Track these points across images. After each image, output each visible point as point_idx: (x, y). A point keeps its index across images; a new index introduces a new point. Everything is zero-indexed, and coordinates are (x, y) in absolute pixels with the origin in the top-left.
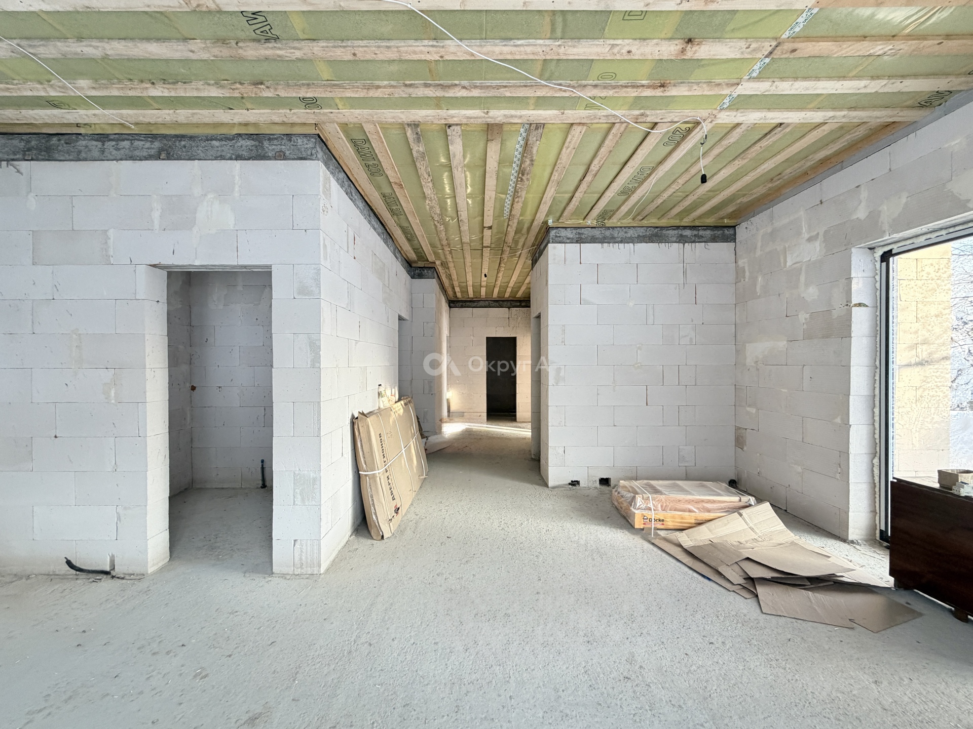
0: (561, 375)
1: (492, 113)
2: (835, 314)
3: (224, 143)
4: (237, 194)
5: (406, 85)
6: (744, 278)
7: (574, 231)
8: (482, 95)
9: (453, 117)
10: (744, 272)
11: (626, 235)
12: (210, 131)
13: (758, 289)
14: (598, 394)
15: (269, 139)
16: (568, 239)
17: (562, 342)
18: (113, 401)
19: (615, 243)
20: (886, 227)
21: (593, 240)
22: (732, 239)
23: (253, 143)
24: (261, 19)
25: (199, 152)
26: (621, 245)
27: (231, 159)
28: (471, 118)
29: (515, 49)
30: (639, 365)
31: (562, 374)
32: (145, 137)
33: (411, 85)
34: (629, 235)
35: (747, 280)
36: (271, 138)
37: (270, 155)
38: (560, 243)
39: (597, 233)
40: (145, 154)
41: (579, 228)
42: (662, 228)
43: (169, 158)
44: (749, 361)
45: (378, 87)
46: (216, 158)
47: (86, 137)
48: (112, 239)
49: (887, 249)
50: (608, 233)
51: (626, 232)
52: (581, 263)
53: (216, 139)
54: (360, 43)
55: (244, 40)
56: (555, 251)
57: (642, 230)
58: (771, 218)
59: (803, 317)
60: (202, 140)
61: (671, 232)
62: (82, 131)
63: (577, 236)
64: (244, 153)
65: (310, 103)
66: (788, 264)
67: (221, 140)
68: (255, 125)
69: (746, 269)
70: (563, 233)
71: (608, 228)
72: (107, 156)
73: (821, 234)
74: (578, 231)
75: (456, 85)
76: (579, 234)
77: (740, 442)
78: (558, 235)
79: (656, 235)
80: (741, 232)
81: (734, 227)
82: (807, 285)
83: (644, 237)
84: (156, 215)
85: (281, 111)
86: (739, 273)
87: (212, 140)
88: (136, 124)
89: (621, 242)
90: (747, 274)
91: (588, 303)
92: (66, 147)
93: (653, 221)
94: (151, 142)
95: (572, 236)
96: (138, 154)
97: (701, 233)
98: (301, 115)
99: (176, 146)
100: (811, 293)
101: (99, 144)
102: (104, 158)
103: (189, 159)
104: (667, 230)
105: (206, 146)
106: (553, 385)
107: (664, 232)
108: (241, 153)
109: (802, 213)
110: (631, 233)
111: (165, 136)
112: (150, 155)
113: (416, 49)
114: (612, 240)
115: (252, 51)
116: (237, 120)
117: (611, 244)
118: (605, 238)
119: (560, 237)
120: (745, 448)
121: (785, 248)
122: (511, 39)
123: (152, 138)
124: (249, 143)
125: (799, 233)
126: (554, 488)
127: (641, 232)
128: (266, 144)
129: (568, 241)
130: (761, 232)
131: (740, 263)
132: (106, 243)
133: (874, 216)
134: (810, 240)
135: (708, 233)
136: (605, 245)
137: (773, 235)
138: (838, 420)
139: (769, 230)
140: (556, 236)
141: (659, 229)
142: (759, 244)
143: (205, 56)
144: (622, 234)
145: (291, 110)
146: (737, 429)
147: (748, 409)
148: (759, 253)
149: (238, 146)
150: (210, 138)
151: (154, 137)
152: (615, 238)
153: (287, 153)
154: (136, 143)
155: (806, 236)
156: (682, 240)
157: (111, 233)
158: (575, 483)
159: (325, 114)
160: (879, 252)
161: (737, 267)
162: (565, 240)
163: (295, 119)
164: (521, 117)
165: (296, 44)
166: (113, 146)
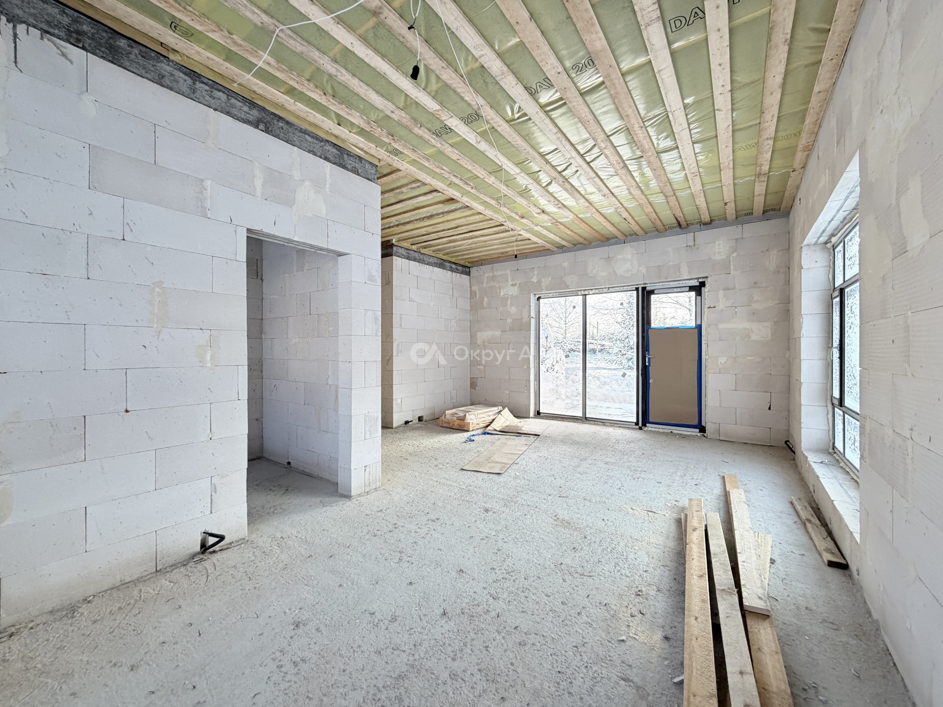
0: (399, 348)
2: (524, 320)
3: (315, 141)
4: (328, 190)
6: (476, 297)
7: (406, 251)
10: (476, 293)
12: (304, 126)
13: (485, 303)
15: (347, 154)
16: (403, 255)
17: (400, 326)
18: (209, 365)
19: (425, 264)
20: (544, 288)
21: (415, 260)
22: (469, 274)
23: (337, 152)
25: (295, 139)
26: (427, 266)
27: (321, 157)
32: (242, 100)
35: (477, 298)
36: (349, 154)
37: (349, 167)
38: (398, 257)
39: (417, 255)
40: (243, 116)
41: (408, 249)
43: (267, 131)
44: (479, 342)
46: (309, 152)
47: (171, 63)
48: (209, 190)
49: (539, 296)
50: (421, 257)
52: (409, 274)
53: (309, 135)
56: (396, 261)
58: (493, 270)
59: (509, 321)
60: (297, 129)
61: (448, 264)
62: (172, 56)
63: (408, 255)
64: (330, 157)
65: (396, 153)
66: (502, 294)
67: (312, 137)
68: (343, 141)
69: (477, 292)
70: (400, 251)
71: (422, 254)
72: (199, 98)
73: (518, 284)
74: (408, 251)
76: (408, 253)
77: (473, 385)
79: (441, 264)
80: (473, 271)
81: (469, 268)
82: (511, 305)
83: (437, 263)
84: (259, 183)
85: (370, 144)
86: (473, 294)
87: (305, 134)
88: (240, 85)
89: (427, 264)
90: (478, 295)
91: (413, 301)
92: (141, 61)
93: (441, 256)
94: (249, 107)
95: (405, 254)
96: (236, 113)
97: (459, 268)
98: (380, 152)
99: (274, 124)
100: (513, 310)
101: (189, 81)
102: (195, 99)
103: (287, 142)
104: (446, 262)
105: (300, 137)
106: (396, 356)
108: (328, 156)
109: (508, 272)
110: (432, 260)
111: (263, 109)
112: (248, 120)
114: (423, 262)
117: (423, 265)
118: (420, 259)
119: (398, 252)
120: (477, 388)
121: (500, 287)
123: (249, 104)
124: (334, 151)
125: (507, 281)
126: (396, 428)
127: (435, 260)
128: (345, 156)
129: (403, 257)
130: (486, 275)
131: (473, 288)
132: (201, 193)
133: (539, 282)
134: (512, 285)
135: (460, 268)
136: (420, 264)
137: (493, 278)
138: (525, 367)
139: (491, 275)
141: (443, 260)
142: (485, 281)
144: (428, 260)
145: (376, 147)
146: (471, 378)
147: (478, 367)
148: (485, 285)
149: (326, 149)
150: (305, 132)
151: (252, 104)
152: (425, 261)
153: (360, 171)
154: (233, 101)
155: (511, 283)
156: (452, 270)
157: (208, 183)
158: (407, 423)
160: (537, 296)
161: (471, 290)
162: (401, 256)
163: (375, 153)
165: (441, 142)
166: (206, 91)
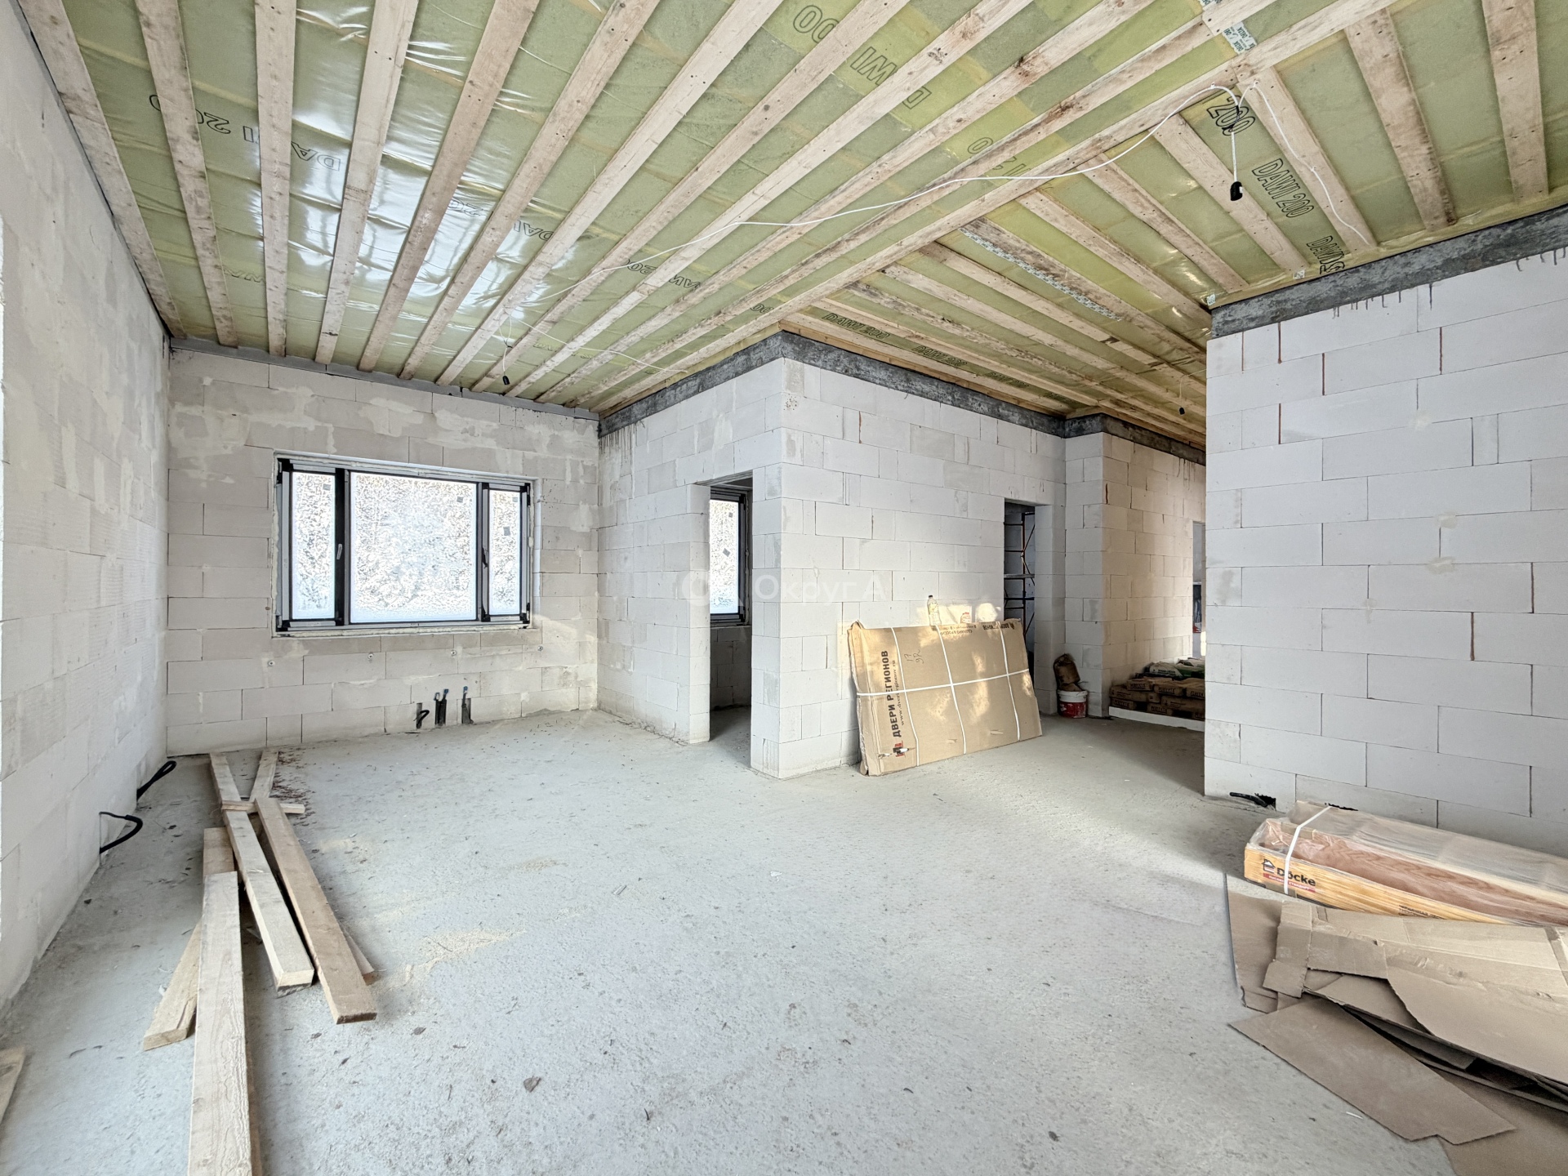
0: (1233, 585)
1: (906, 242)
3: (729, 364)
4: (734, 409)
5: (803, 265)
7: (1267, 301)
8: (872, 236)
9: (874, 264)
11: (1406, 270)
12: (722, 357)
14: (1323, 627)
15: (753, 350)
16: (1252, 320)
17: (1236, 522)
19: (1372, 296)
21: (1314, 306)
23: (745, 357)
24: (681, 279)
25: (717, 378)
26: (1391, 298)
27: (732, 378)
28: (892, 256)
29: (845, 194)
30: (1447, 562)
31: (1235, 583)
32: (692, 377)
33: (806, 263)
34: (1416, 267)
36: (754, 347)
37: (755, 364)
38: (1234, 332)
39: (1323, 289)
41: (1277, 291)
42: (1529, 219)
43: (703, 390)
45: (787, 277)
46: (725, 380)
47: (669, 389)
48: (677, 467)
50: (1353, 281)
51: (1407, 264)
52: (1280, 361)
53: (725, 363)
54: (741, 258)
55: (686, 295)
56: (1221, 351)
57: (1461, 243)
60: (719, 367)
62: (667, 384)
63: (1274, 309)
64: (741, 368)
65: (761, 309)
68: (744, 340)
70: (1241, 312)
71: (1356, 269)
72: (677, 400)
74: (1276, 297)
75: (839, 242)
76: (1279, 302)
78: (1230, 319)
79: (1510, 243)
83: (1466, 257)
84: (696, 441)
87: (723, 365)
88: (688, 368)
89: (1392, 290)
91: (1298, 438)
92: (661, 400)
93: (1498, 212)
94: (695, 380)
95: (1260, 313)
96: (690, 392)
98: (764, 320)
99: (706, 378)
101: (674, 392)
102: (675, 402)
103: (712, 387)
104: (1548, 219)
106: (1216, 605)
107: (1539, 226)
108: (738, 370)
111: (701, 372)
112: (694, 391)
113: (777, 240)
114: (1368, 291)
115: (695, 298)
116: (733, 342)
117: (1362, 303)
118: (1344, 294)
119: (1233, 321)
122: (837, 188)
123: (696, 376)
124: (743, 358)
126: (1209, 798)
127: (1453, 250)
128: (752, 354)
129: (1253, 324)
132: (675, 470)
136: (1345, 309)
140: (1226, 322)
141: (1521, 224)
143: (677, 314)
144: (1394, 271)
145: (750, 322)
149: (737, 364)
152: (1374, 286)
153: (764, 358)
154: (690, 383)
157: (677, 462)
159: (777, 312)
162: (1245, 324)
163: (763, 326)
164: (939, 229)
165: (710, 282)
166: (680, 391)
